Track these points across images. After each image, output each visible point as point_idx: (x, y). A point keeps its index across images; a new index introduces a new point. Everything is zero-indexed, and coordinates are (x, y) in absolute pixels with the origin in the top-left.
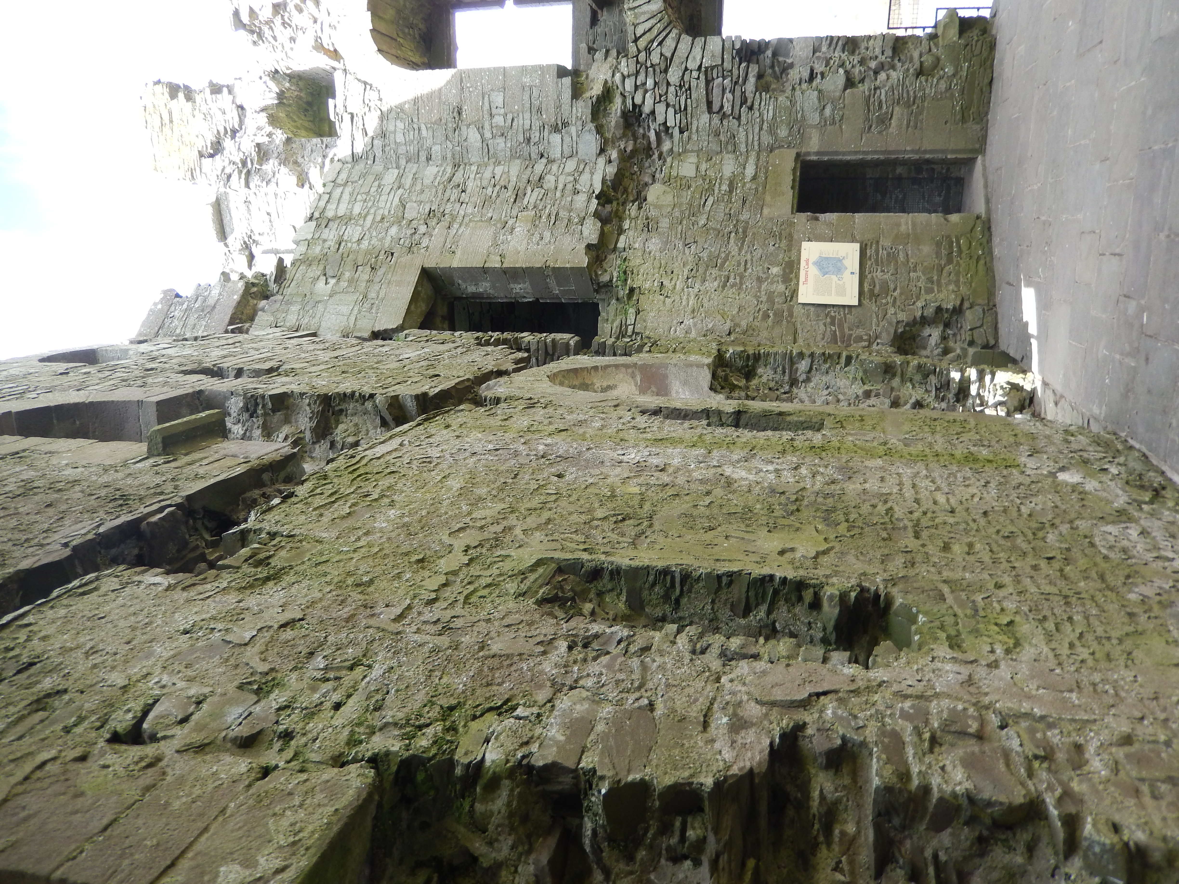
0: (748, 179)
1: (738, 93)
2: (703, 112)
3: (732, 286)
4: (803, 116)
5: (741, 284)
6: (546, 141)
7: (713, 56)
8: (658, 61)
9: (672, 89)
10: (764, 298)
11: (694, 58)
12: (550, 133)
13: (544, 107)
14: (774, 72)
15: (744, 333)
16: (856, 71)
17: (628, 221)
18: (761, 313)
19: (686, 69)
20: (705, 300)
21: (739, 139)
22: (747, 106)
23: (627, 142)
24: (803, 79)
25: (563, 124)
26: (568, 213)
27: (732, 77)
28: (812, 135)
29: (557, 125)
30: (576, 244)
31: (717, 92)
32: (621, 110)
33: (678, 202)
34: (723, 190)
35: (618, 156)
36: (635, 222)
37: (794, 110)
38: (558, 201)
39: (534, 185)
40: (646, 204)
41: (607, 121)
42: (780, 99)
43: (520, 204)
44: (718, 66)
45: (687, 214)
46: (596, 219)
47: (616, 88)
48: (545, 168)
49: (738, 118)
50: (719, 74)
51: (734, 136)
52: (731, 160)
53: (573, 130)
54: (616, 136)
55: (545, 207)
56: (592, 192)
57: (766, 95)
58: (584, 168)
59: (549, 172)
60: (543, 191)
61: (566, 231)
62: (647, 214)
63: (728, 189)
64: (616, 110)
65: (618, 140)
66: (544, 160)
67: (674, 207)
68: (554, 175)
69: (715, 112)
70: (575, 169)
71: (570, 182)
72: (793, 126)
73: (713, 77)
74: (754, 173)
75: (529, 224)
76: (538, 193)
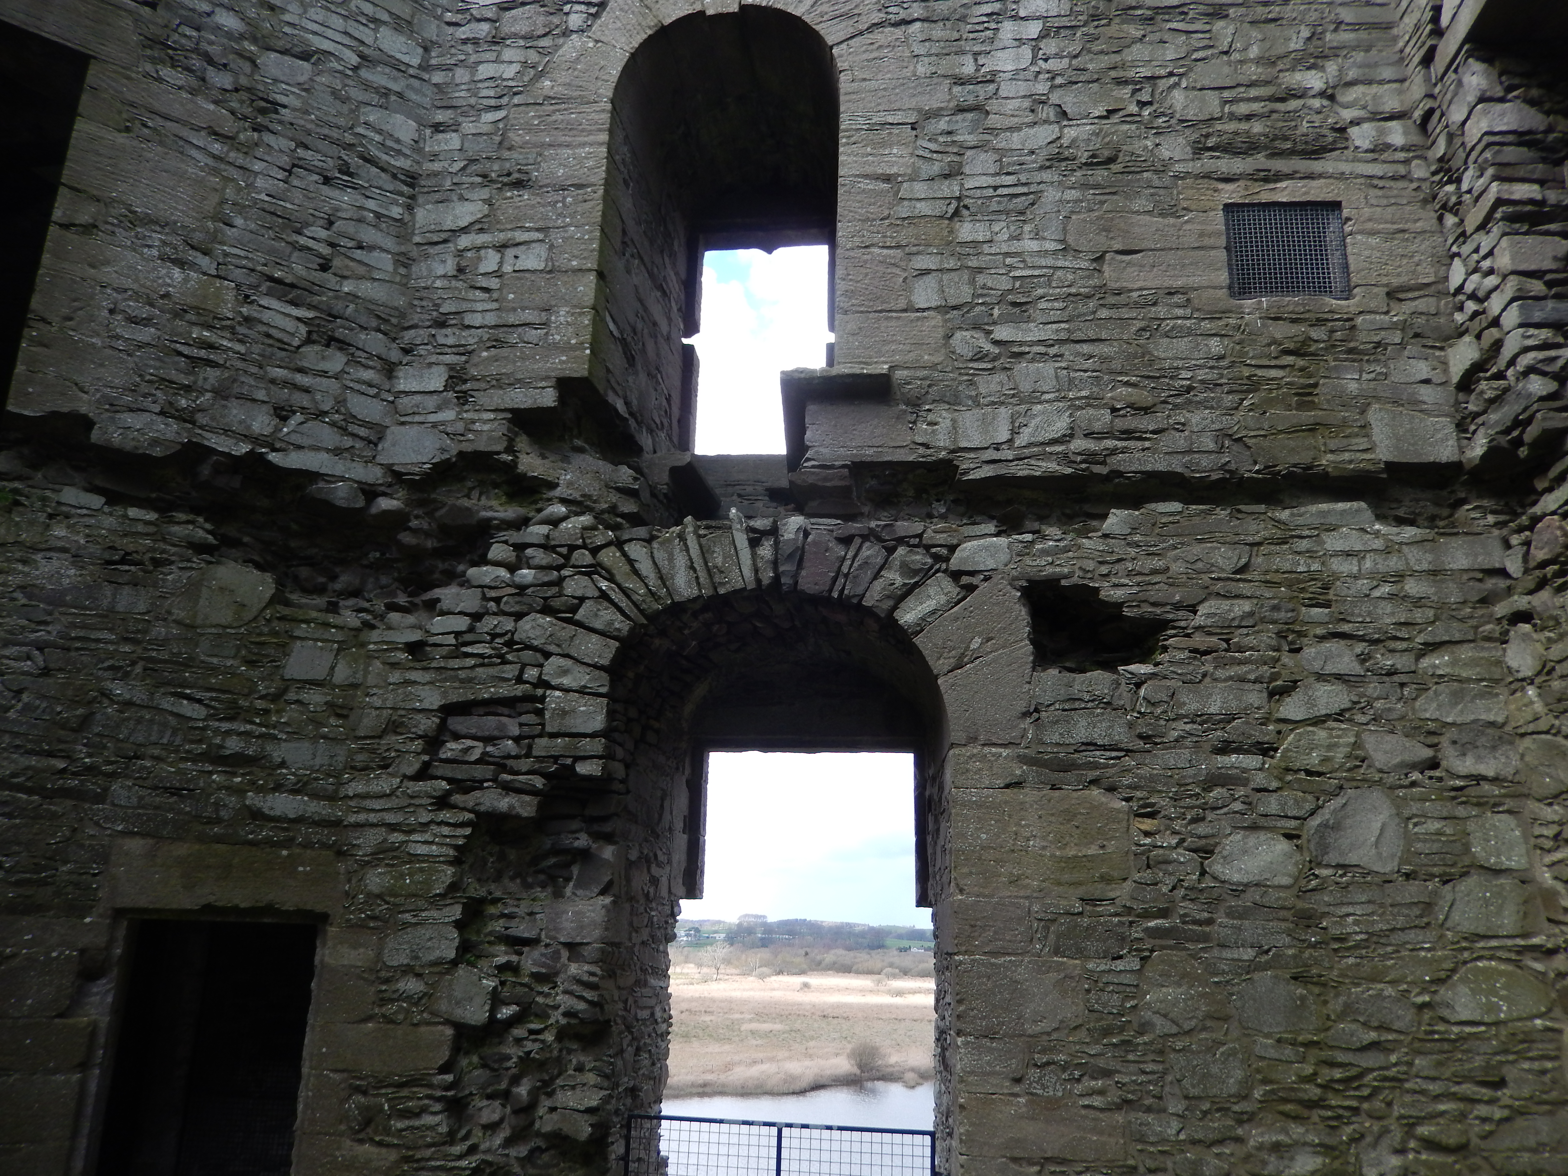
0: (252, 799)
1: (479, 772)
2: (444, 694)
4: (406, 925)
6: (434, 358)
7: (564, 713)
8: (568, 591)
9: (508, 624)
11: (565, 672)
12: (451, 367)
13: (504, 352)
14: (547, 855)
16: (508, 1048)
17: (152, 516)
19: (546, 655)
21: (377, 777)
22: (448, 793)
23: (427, 534)
24: (513, 923)
25: (465, 392)
26: (208, 387)
27: (517, 757)
28: (362, 950)
29: (465, 381)
30: (98, 395)
31: (490, 723)
32: (490, 519)
33: (203, 635)
34: (223, 740)
35: (386, 513)
36: (147, 534)
37: (421, 903)
38: (254, 370)
39: (318, 325)
40: (211, 563)
41: (471, 489)
42: (450, 870)
43: (263, 288)
44: (543, 725)
45: (154, 654)
46: (179, 447)
47: (539, 506)
48: (371, 356)
49: (423, 774)
50: (526, 729)
51: (386, 767)
52: (326, 761)
53: (448, 415)
54: (437, 509)
55: (240, 341)
56: (278, 446)
57: (465, 837)
58: (354, 435)
59: (353, 361)
60: (296, 342)
61: (148, 377)
62: (172, 563)
63: (228, 752)
64: (491, 508)
65: (430, 514)
66: (395, 355)
67: (187, 626)
68: (343, 371)
69: (443, 722)
70: (355, 417)
71: (314, 400)
72: (387, 903)
73: (520, 714)
74: (272, 813)
75: (190, 300)
76: (292, 330)
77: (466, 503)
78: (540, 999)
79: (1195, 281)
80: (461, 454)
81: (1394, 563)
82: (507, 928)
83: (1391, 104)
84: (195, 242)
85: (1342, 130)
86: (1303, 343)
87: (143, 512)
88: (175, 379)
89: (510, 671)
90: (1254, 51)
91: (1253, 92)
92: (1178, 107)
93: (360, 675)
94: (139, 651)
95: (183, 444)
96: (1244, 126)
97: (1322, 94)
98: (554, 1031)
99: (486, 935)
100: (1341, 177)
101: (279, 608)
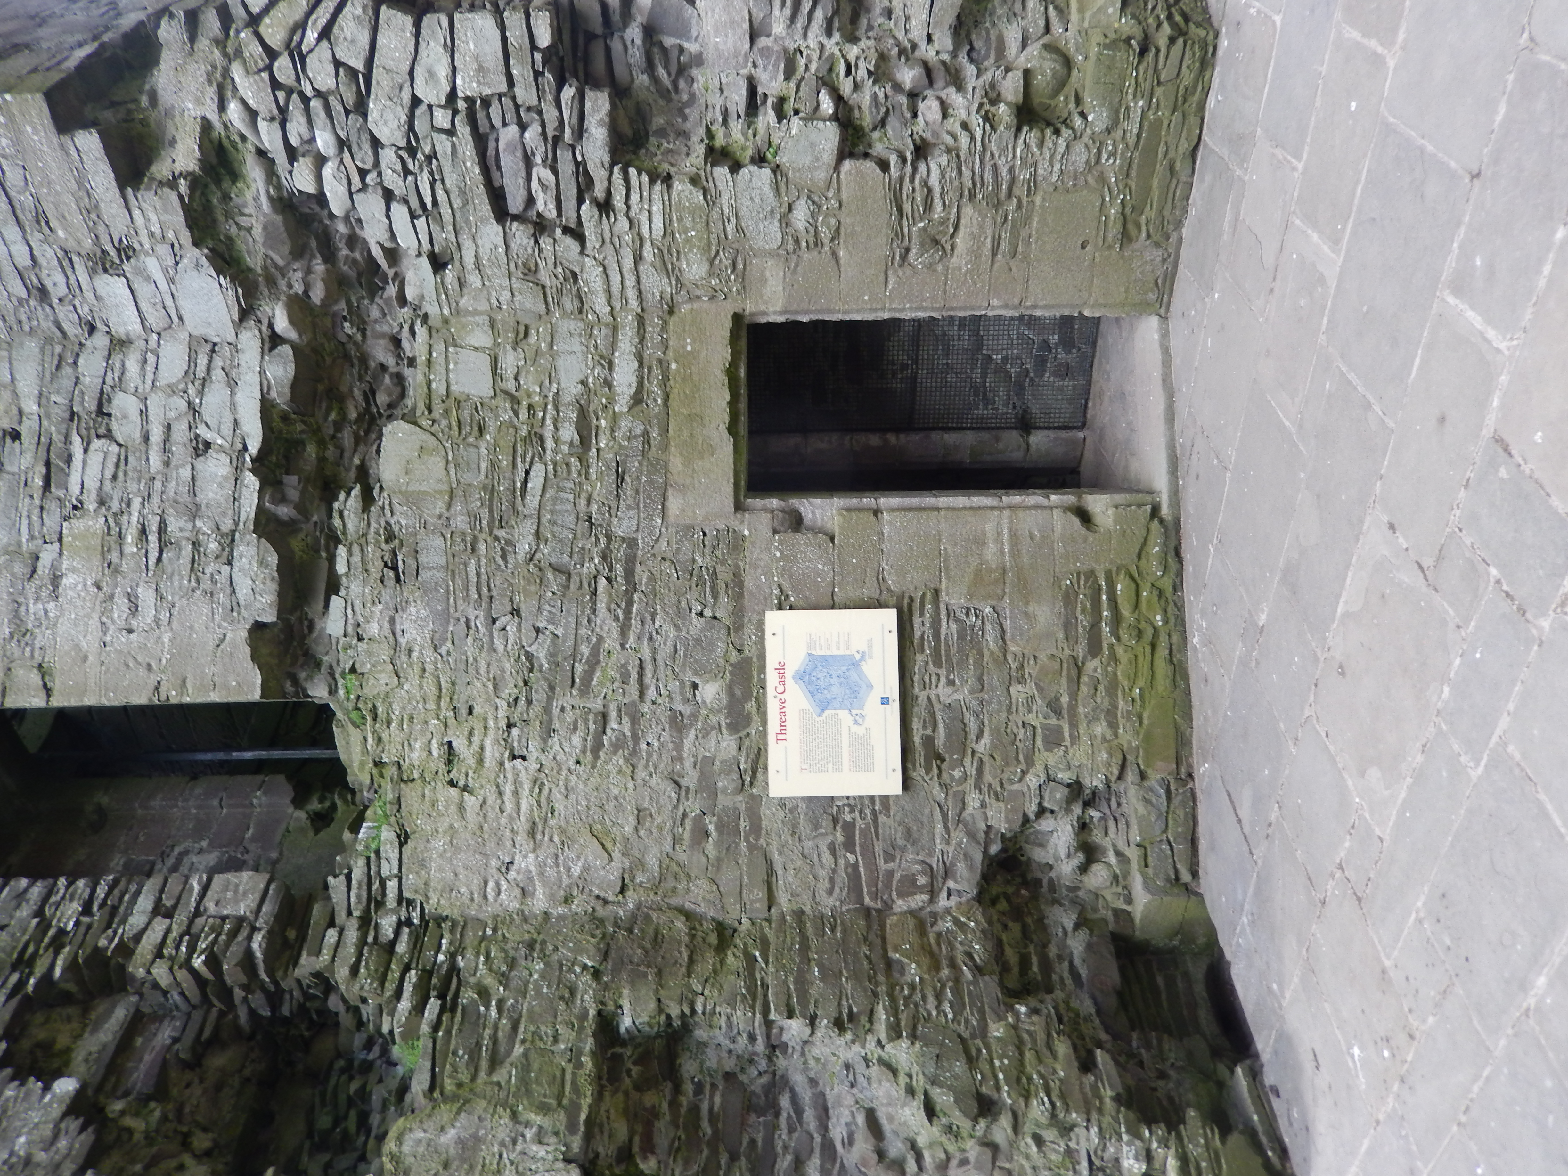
0: (621, 405)
1: (566, 168)
2: (483, 220)
3: (616, 747)
4: (739, 229)
5: (636, 738)
6: (89, 295)
7: (481, 69)
8: (331, 82)
9: (388, 156)
10: (690, 779)
11: (431, 74)
12: (92, 273)
13: (49, 209)
14: (655, 80)
15: (655, 888)
16: (864, 99)
17: (342, 551)
18: (688, 823)
19: (416, 101)
20: (557, 796)
21: (587, 283)
22: (595, 202)
23: (308, 271)
24: (732, 110)
25: (118, 250)
26: (190, 526)
27: (543, 125)
28: (768, 274)
29: (103, 252)
30: (225, 624)
31: (510, 163)
32: (271, 198)
33: (458, 482)
34: (564, 443)
35: (292, 321)
36: (362, 551)
37: (715, 215)
38: (158, 485)
39: (87, 429)
40: (381, 488)
41: (239, 227)
42: (677, 186)
43: (61, 493)
44: (500, 96)
45: (485, 522)
46: (263, 540)
47: (237, 139)
48: (108, 367)
49: (577, 233)
50: (508, 117)
51: (575, 275)
52: (576, 340)
53: (152, 265)
54: (276, 265)
55: (129, 505)
56: (240, 446)
57: (639, 174)
58: (208, 370)
59: (120, 384)
60: (115, 448)
61: (194, 584)
62: (387, 523)
63: (577, 437)
64: (256, 199)
65: (283, 272)
66: (100, 341)
67: (451, 498)
68: (136, 393)
69: (515, 218)
70: (186, 373)
71: (178, 418)
72: (718, 252)
73: (492, 127)
74: (635, 385)
75: (96, 561)
76: (101, 456)
77: (258, 231)
78: (813, 67)
80: (196, 244)
82: (739, 116)
84: (29, 570)
87: (338, 559)
88: (189, 559)
89: (443, 144)
93: (479, 319)
94: (483, 536)
95: (260, 537)
98: (848, 45)
99: (747, 139)
101: (418, 413)
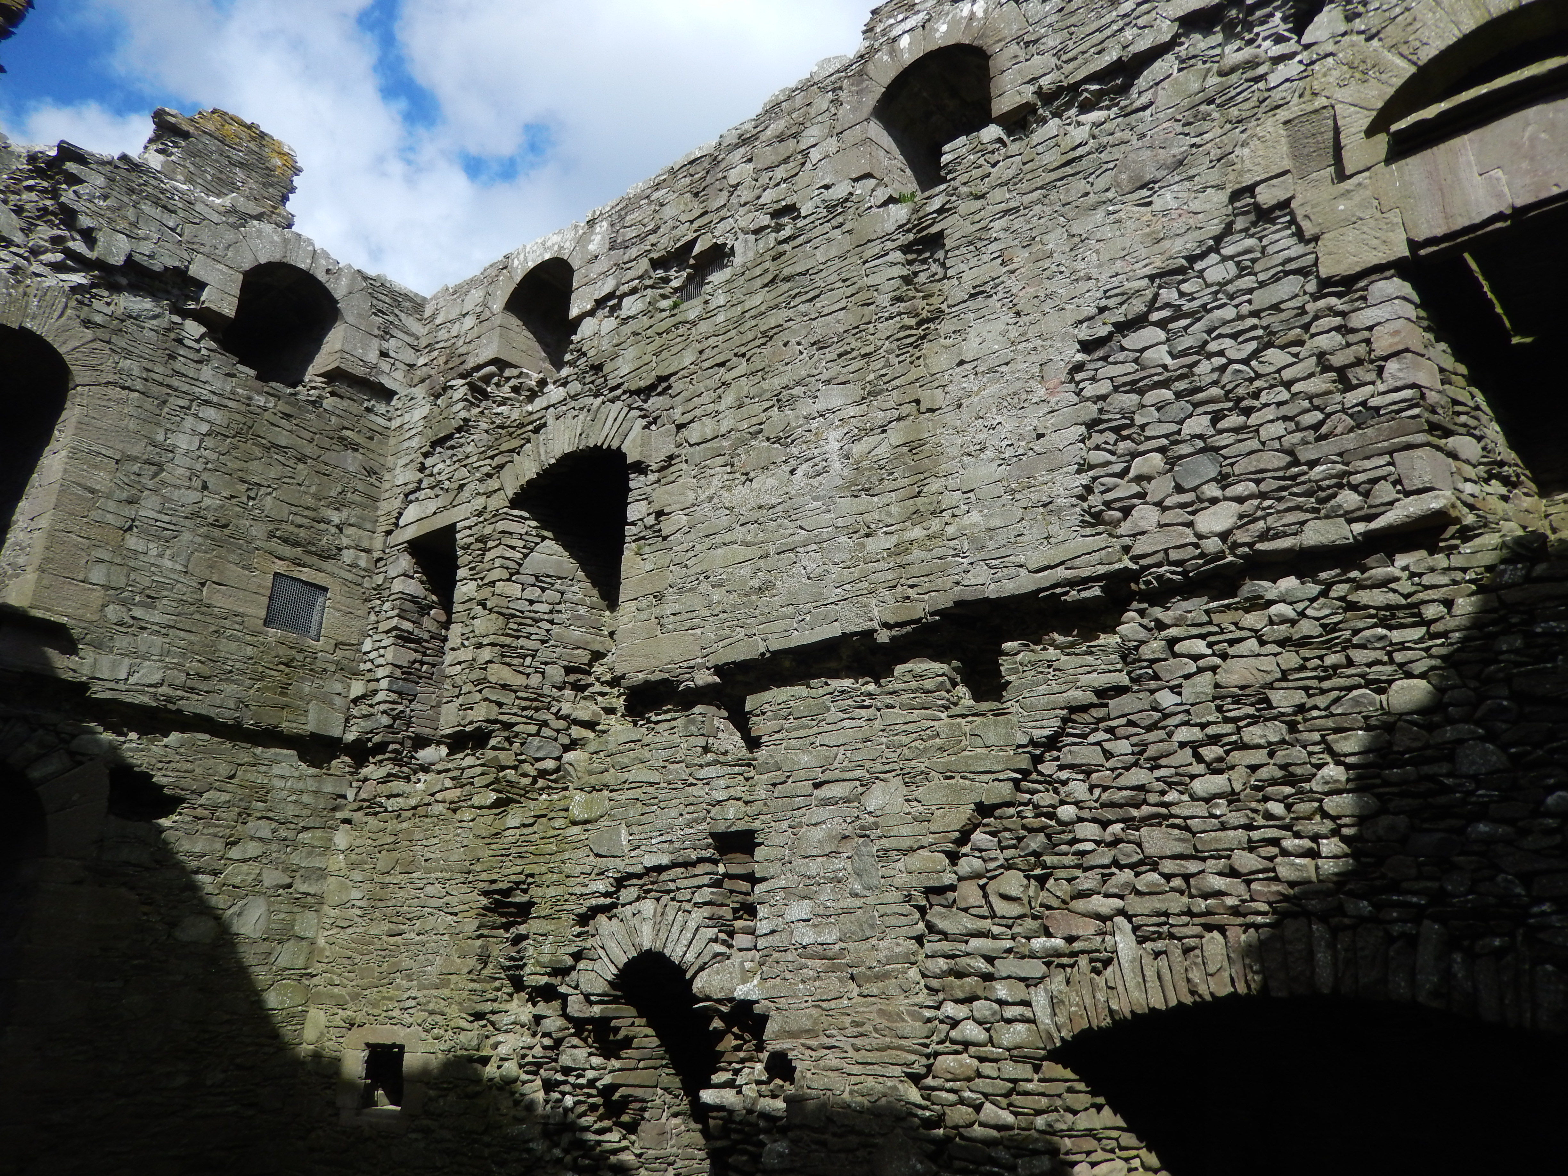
79: (249, 611)
81: (301, 785)
83: (365, 544)
85: (340, 550)
86: (292, 660)
90: (313, 489)
91: (306, 513)
92: (268, 507)
96: (296, 530)
97: (337, 526)
100: (332, 575)
